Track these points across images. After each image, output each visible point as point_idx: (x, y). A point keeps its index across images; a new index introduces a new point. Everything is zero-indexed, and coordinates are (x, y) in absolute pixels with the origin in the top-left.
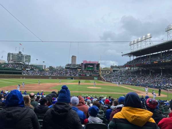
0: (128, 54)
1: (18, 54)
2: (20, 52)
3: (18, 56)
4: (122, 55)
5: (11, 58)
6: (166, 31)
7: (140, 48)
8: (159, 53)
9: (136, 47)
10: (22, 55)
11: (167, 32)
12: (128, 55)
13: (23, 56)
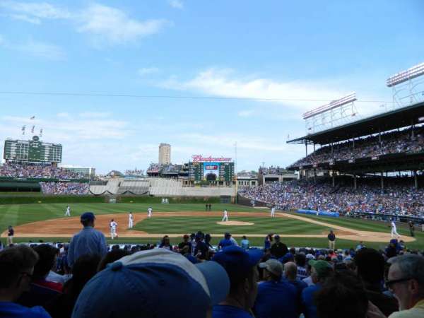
0: (302, 139)
1: (31, 142)
2: (36, 138)
3: (31, 148)
4: (287, 142)
5: (13, 153)
6: (390, 86)
7: (330, 124)
8: (375, 135)
9: (320, 122)
10: (40, 143)
11: (391, 88)
12: (300, 142)
13: (44, 147)
